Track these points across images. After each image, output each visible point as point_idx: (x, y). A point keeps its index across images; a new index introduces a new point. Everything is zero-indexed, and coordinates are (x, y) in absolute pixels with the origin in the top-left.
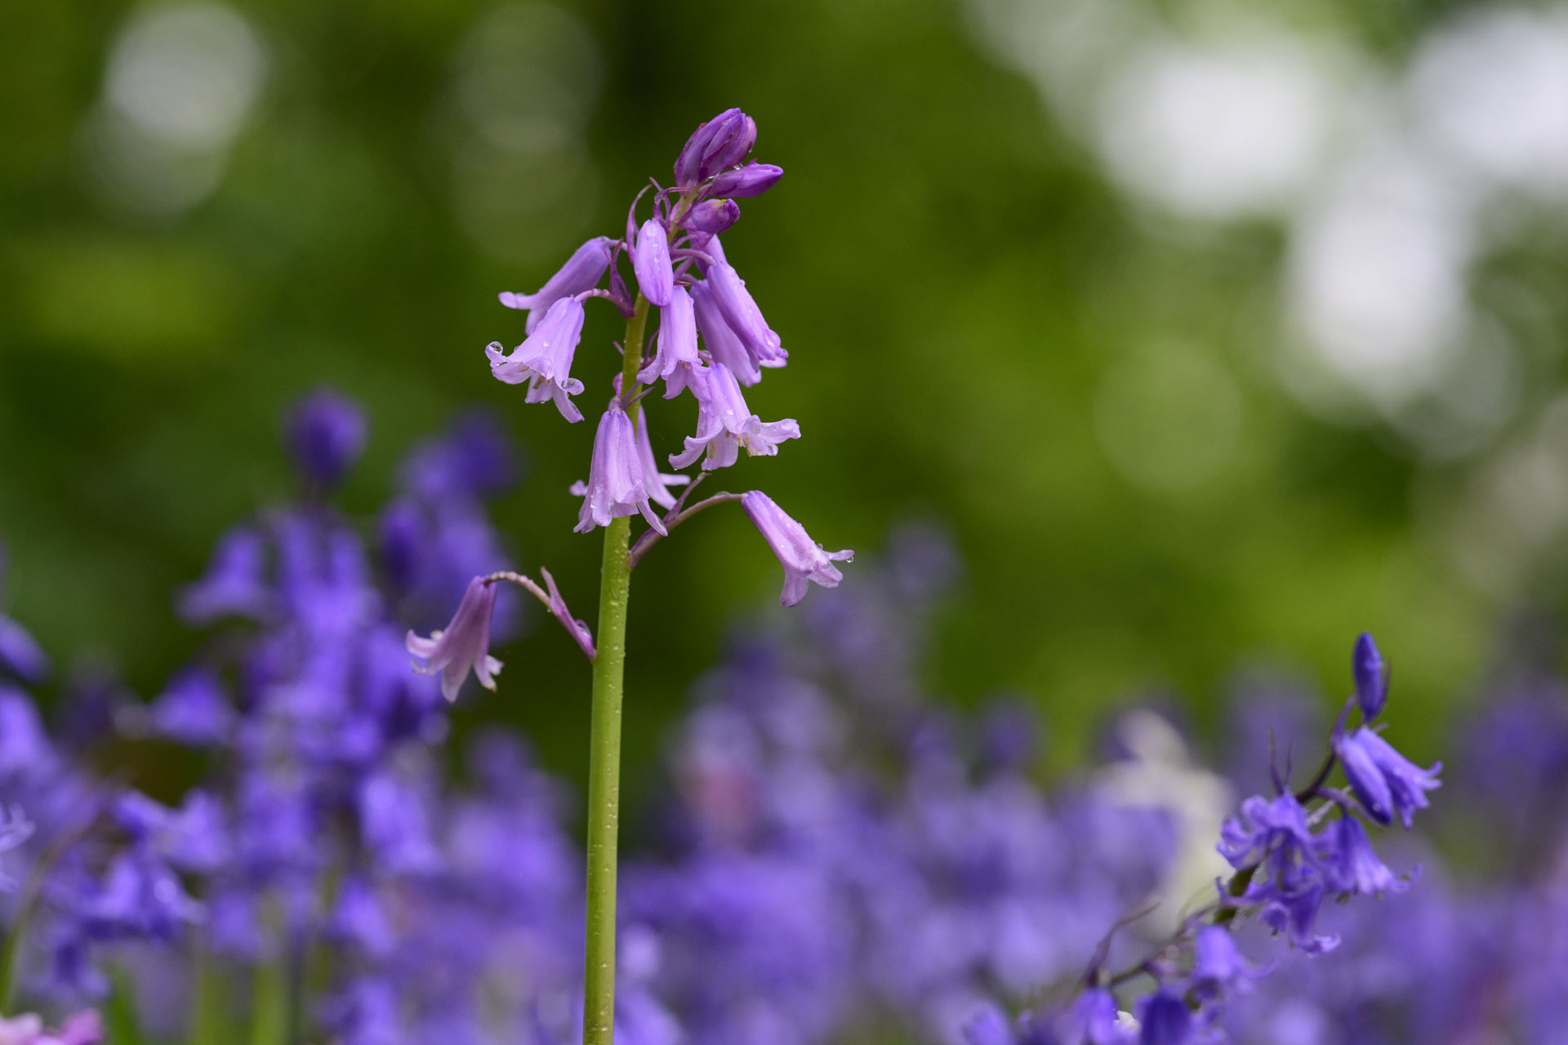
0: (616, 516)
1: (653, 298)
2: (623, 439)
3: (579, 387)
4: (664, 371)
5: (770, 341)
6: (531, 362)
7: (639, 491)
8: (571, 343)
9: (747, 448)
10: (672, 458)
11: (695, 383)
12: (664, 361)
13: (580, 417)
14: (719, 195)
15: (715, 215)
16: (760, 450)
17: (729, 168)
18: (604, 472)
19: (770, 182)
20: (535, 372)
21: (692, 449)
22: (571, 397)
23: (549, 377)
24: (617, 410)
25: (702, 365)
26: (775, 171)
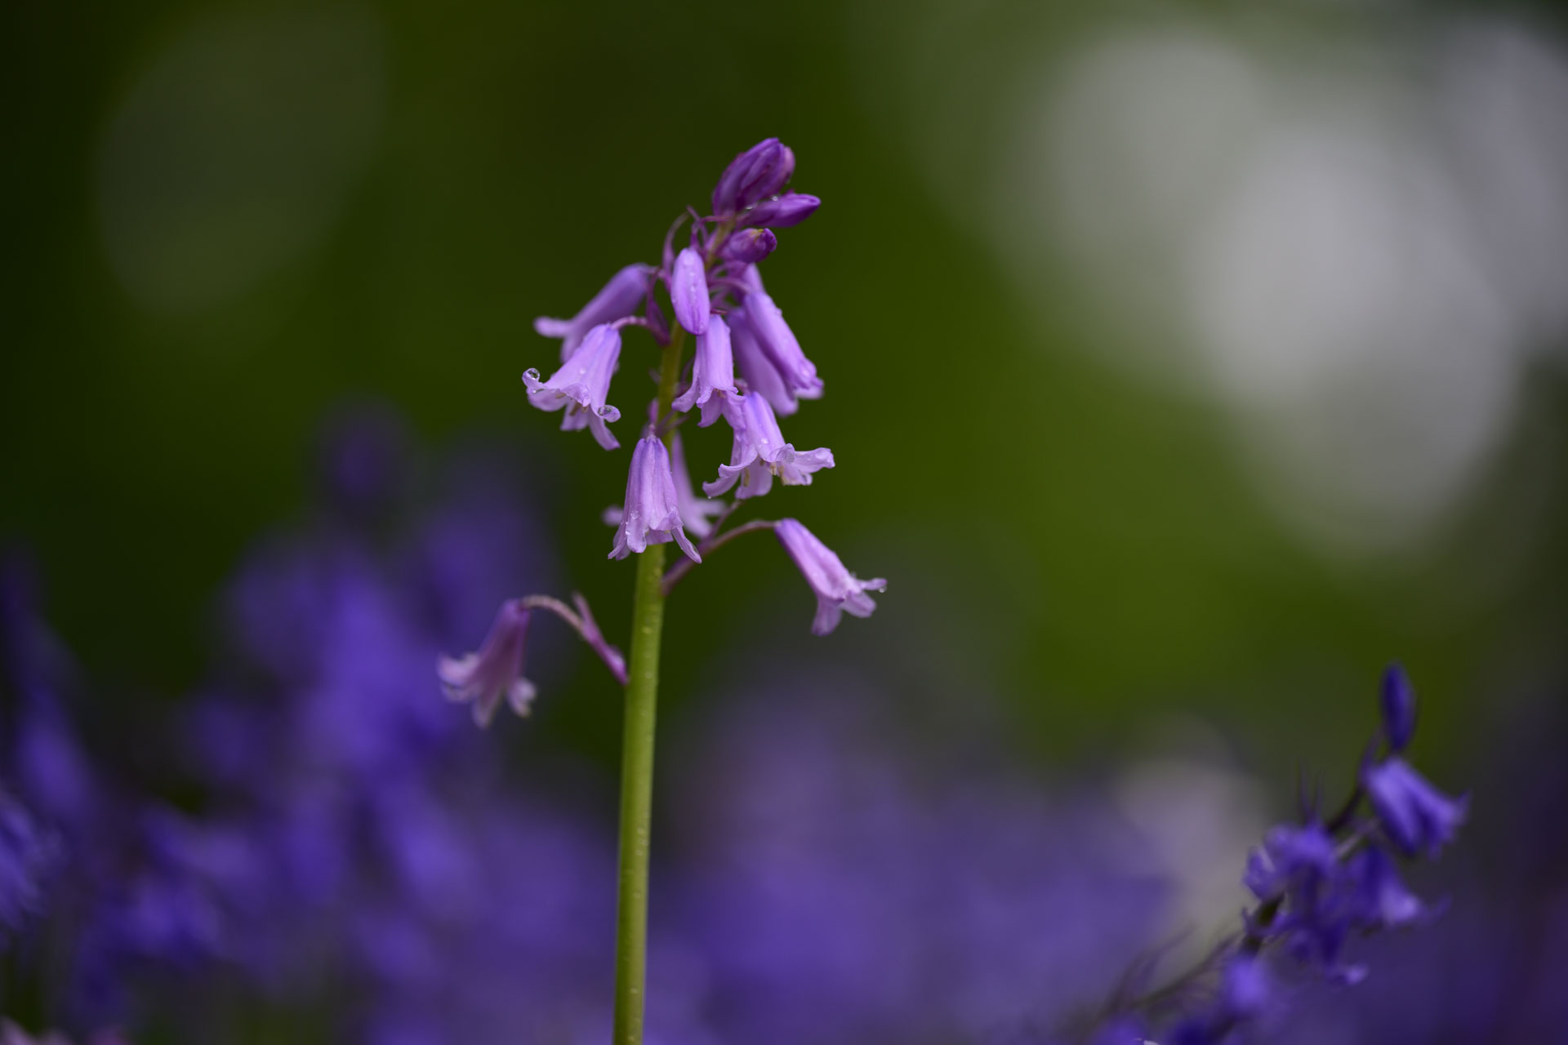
0: (651, 543)
1: (689, 325)
2: (658, 465)
3: (615, 414)
4: (699, 399)
5: (806, 371)
6: (568, 389)
7: (674, 518)
8: (607, 370)
9: (781, 476)
10: (706, 486)
11: (730, 411)
12: (699, 389)
13: (616, 444)
14: (757, 224)
15: (752, 244)
16: (794, 479)
17: (767, 197)
18: (639, 498)
19: (806, 212)
20: (572, 399)
21: (726, 477)
22: (607, 424)
23: (585, 404)
24: (652, 437)
25: (738, 394)
26: (812, 201)
